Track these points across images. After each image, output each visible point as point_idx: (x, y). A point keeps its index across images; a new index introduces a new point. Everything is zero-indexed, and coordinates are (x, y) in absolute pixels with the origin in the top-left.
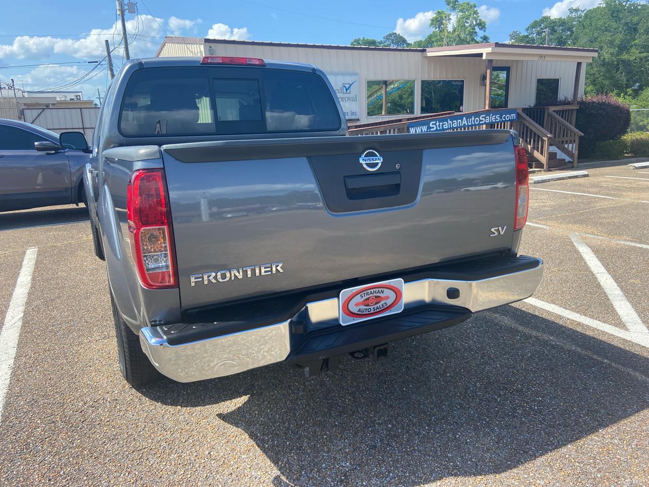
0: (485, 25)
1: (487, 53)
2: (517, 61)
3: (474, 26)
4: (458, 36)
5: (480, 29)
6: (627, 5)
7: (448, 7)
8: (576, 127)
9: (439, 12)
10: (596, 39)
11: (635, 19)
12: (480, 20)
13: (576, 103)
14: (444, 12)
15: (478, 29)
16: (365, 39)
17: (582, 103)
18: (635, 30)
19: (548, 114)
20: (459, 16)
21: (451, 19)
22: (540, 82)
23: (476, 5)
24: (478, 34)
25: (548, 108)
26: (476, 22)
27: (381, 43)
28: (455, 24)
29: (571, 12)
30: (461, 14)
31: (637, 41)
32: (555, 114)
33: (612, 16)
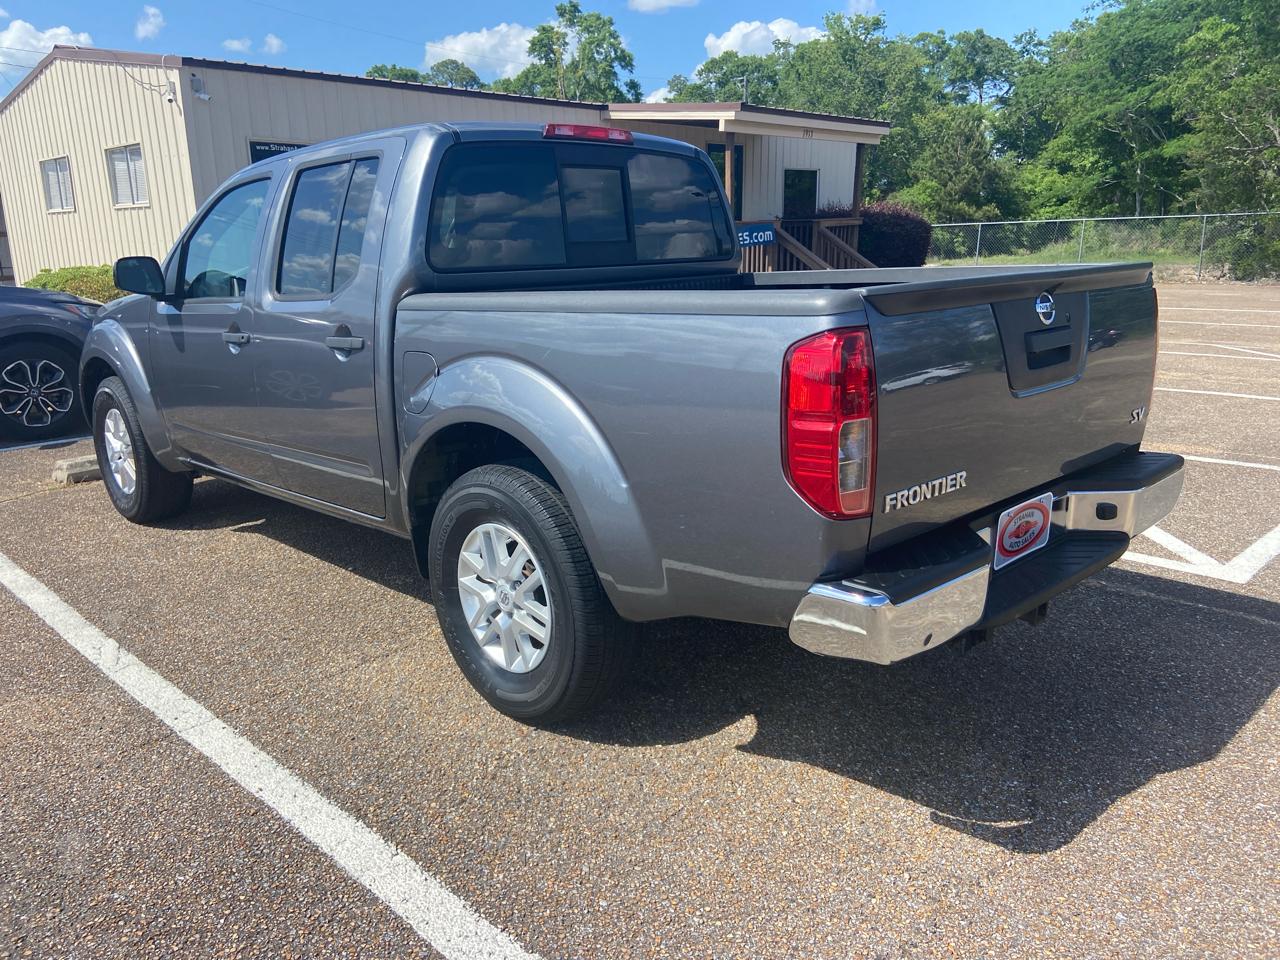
0: (631, 60)
1: (726, 121)
2: (754, 136)
3: (613, 60)
4: (585, 78)
5: (622, 67)
6: (868, 41)
7: (561, 19)
8: (860, 251)
9: (544, 29)
10: (820, 98)
11: (882, 66)
12: (623, 51)
13: (858, 214)
14: (553, 29)
15: (619, 67)
16: (398, 68)
17: (866, 214)
18: (881, 85)
19: (819, 233)
20: (583, 39)
21: (567, 44)
22: (789, 174)
23: (614, 21)
24: (619, 77)
25: (818, 222)
26: (615, 54)
27: (427, 77)
28: (576, 55)
29: (777, 48)
30: (587, 35)
31: (885, 106)
32: (829, 232)
33: (844, 59)
